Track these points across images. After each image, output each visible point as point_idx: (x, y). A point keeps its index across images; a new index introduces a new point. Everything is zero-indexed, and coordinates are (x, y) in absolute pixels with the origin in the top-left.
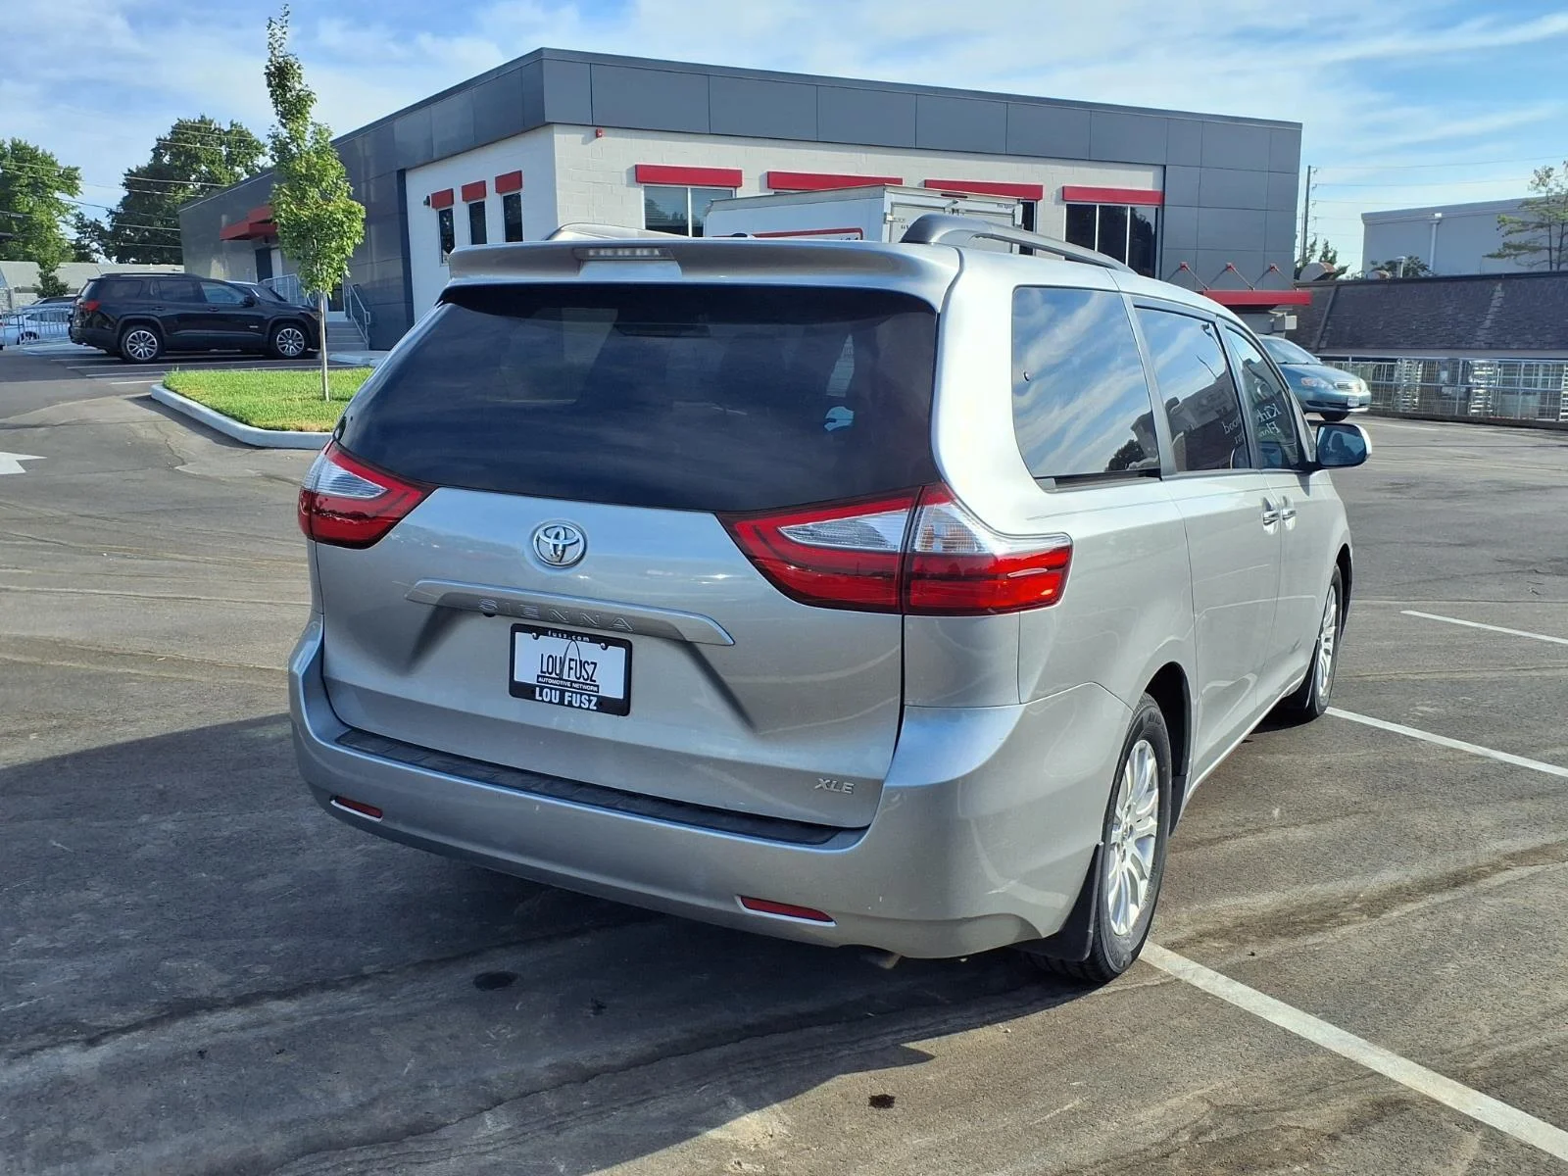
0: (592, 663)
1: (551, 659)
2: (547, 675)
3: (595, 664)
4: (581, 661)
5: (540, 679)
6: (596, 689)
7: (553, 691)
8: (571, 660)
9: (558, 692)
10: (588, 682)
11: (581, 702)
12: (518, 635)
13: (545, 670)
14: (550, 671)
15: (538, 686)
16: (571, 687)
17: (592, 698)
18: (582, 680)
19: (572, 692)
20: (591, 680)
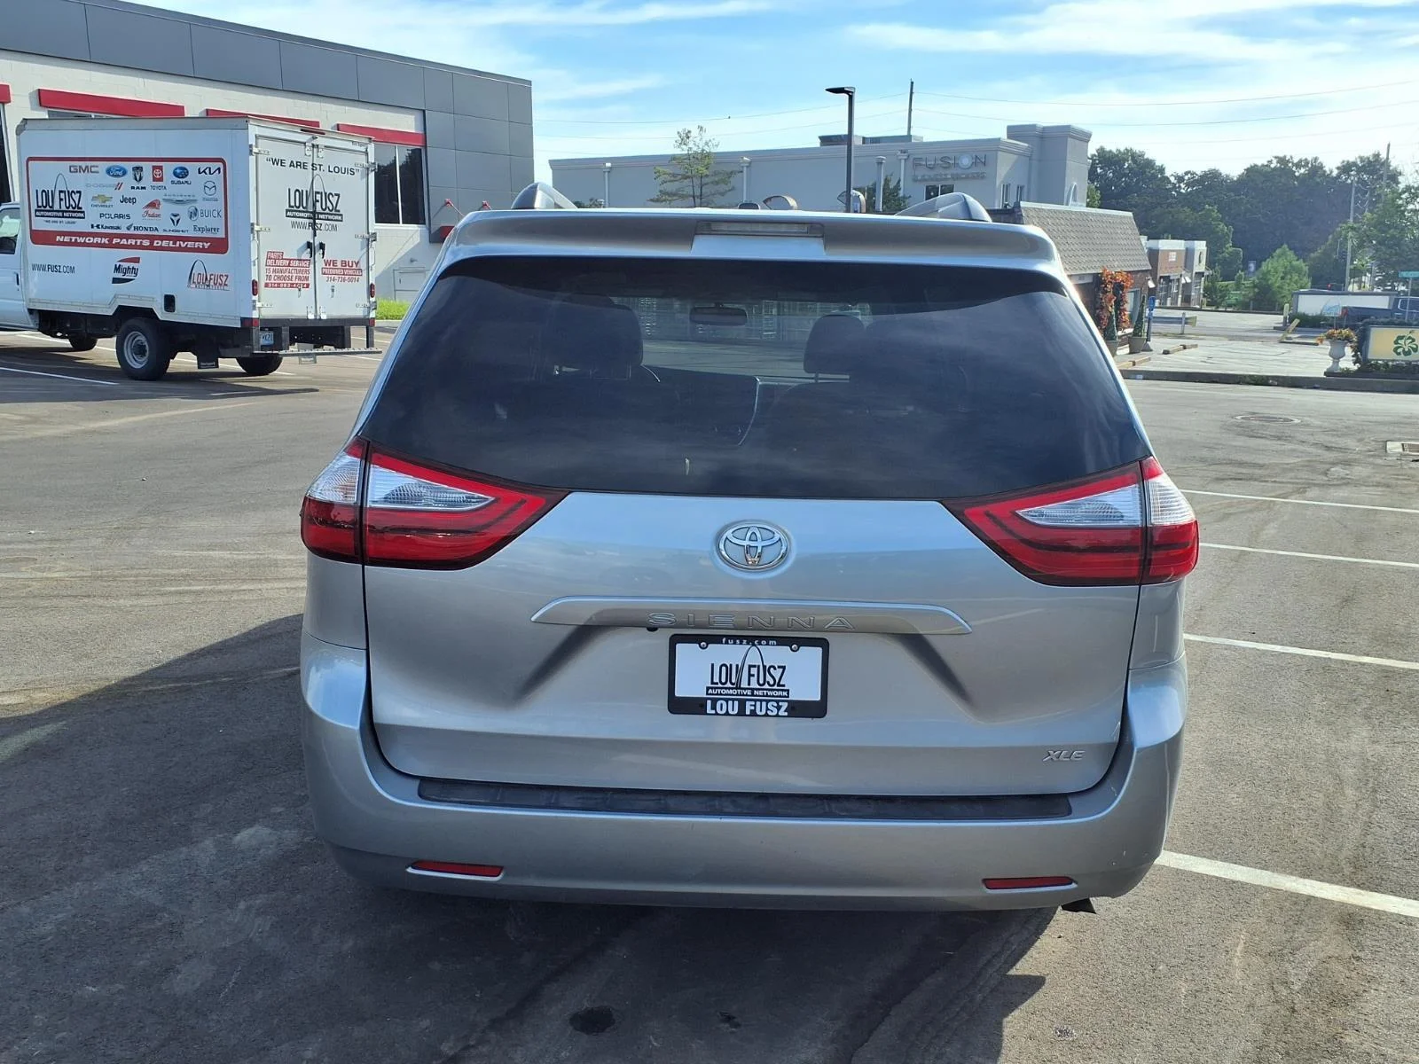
0: (779, 667)
1: (724, 668)
2: (720, 685)
3: (784, 668)
4: (764, 667)
5: (710, 691)
6: (785, 694)
7: (730, 702)
8: (750, 667)
9: (736, 703)
10: (775, 687)
11: (767, 709)
12: (679, 647)
13: (716, 680)
14: (723, 681)
15: (709, 699)
16: (753, 695)
17: (780, 704)
18: (766, 686)
19: (756, 701)
20: (779, 685)
